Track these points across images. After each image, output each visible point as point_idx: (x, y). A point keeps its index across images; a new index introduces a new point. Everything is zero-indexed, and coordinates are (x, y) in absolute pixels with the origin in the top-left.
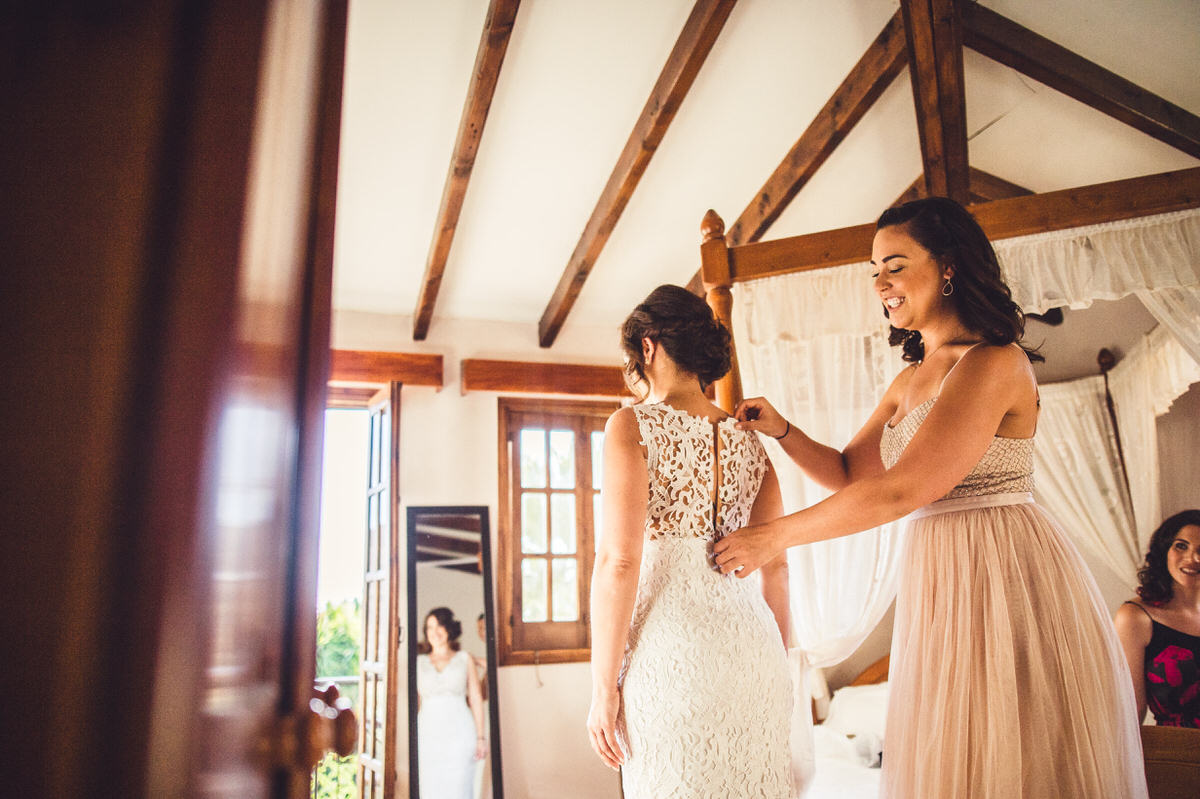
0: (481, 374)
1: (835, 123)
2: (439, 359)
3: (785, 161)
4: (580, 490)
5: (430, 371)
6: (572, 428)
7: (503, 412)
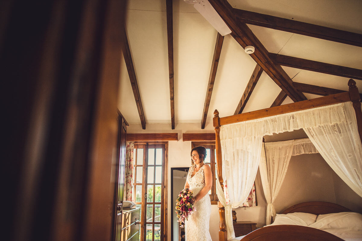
0: (187, 137)
1: (253, 81)
2: (177, 134)
3: (247, 87)
4: (211, 163)
5: (175, 137)
6: (210, 148)
7: (193, 145)
